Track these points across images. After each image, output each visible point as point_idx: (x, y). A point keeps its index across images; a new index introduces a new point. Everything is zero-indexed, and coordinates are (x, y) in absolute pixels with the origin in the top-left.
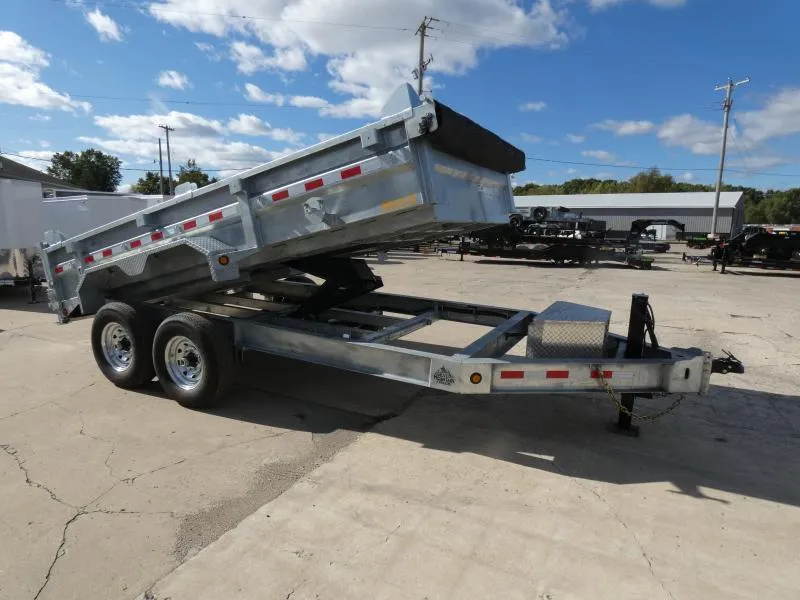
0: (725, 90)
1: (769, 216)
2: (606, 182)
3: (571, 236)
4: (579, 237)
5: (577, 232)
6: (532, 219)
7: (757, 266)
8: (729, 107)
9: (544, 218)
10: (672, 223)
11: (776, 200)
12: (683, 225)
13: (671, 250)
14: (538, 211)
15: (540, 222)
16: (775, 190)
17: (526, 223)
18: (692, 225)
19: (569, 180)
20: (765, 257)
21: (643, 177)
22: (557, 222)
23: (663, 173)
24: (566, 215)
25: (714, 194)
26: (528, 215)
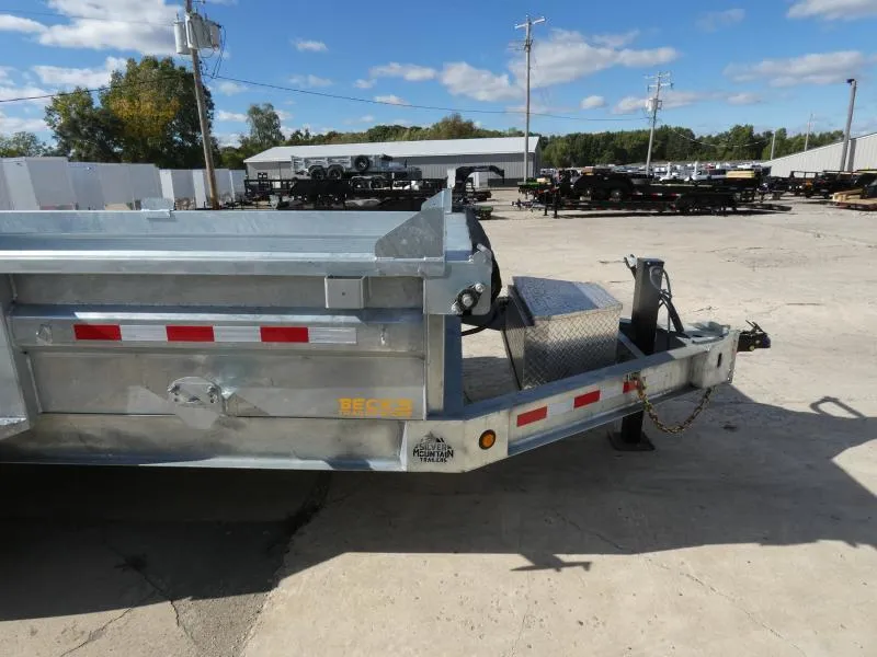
0: (523, 29)
1: (555, 161)
2: (412, 129)
3: (407, 187)
4: (416, 188)
5: (413, 182)
6: (354, 170)
7: (584, 208)
8: (529, 46)
9: (367, 168)
10: (492, 169)
11: (560, 145)
12: (503, 171)
13: (492, 198)
14: (359, 160)
15: (363, 173)
16: (556, 135)
17: (348, 175)
18: (511, 170)
19: (372, 127)
20: (590, 199)
21: (446, 122)
22: (381, 173)
23: (465, 118)
24: (391, 165)
25: (524, 139)
26: (349, 166)
